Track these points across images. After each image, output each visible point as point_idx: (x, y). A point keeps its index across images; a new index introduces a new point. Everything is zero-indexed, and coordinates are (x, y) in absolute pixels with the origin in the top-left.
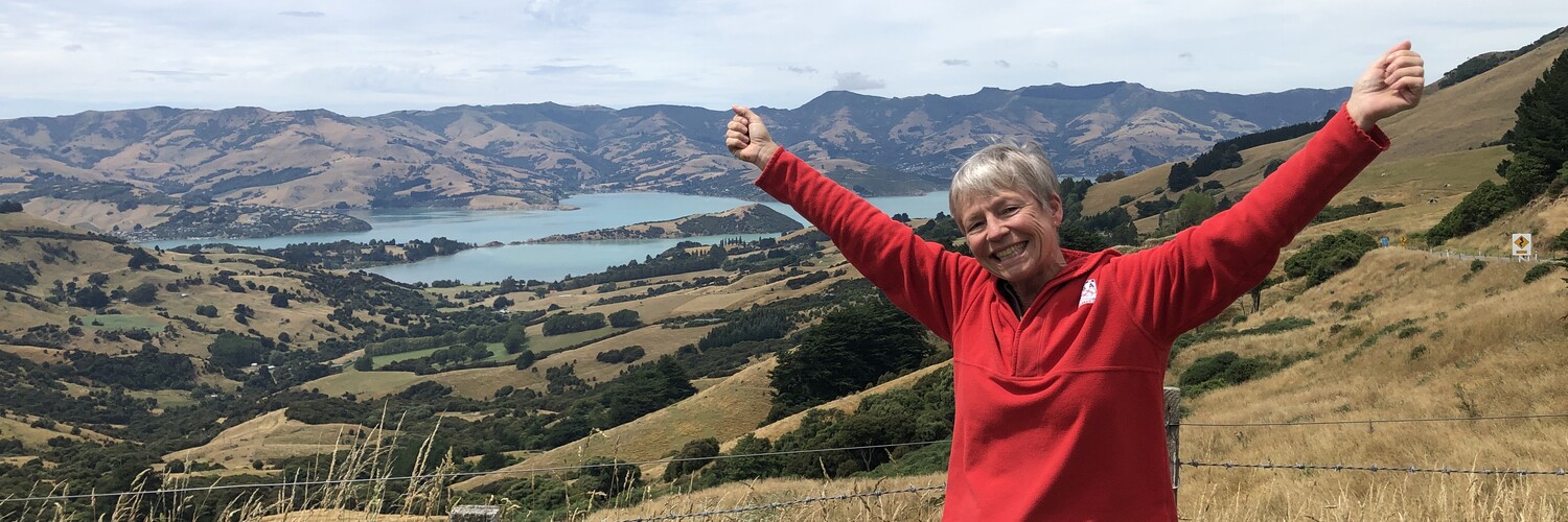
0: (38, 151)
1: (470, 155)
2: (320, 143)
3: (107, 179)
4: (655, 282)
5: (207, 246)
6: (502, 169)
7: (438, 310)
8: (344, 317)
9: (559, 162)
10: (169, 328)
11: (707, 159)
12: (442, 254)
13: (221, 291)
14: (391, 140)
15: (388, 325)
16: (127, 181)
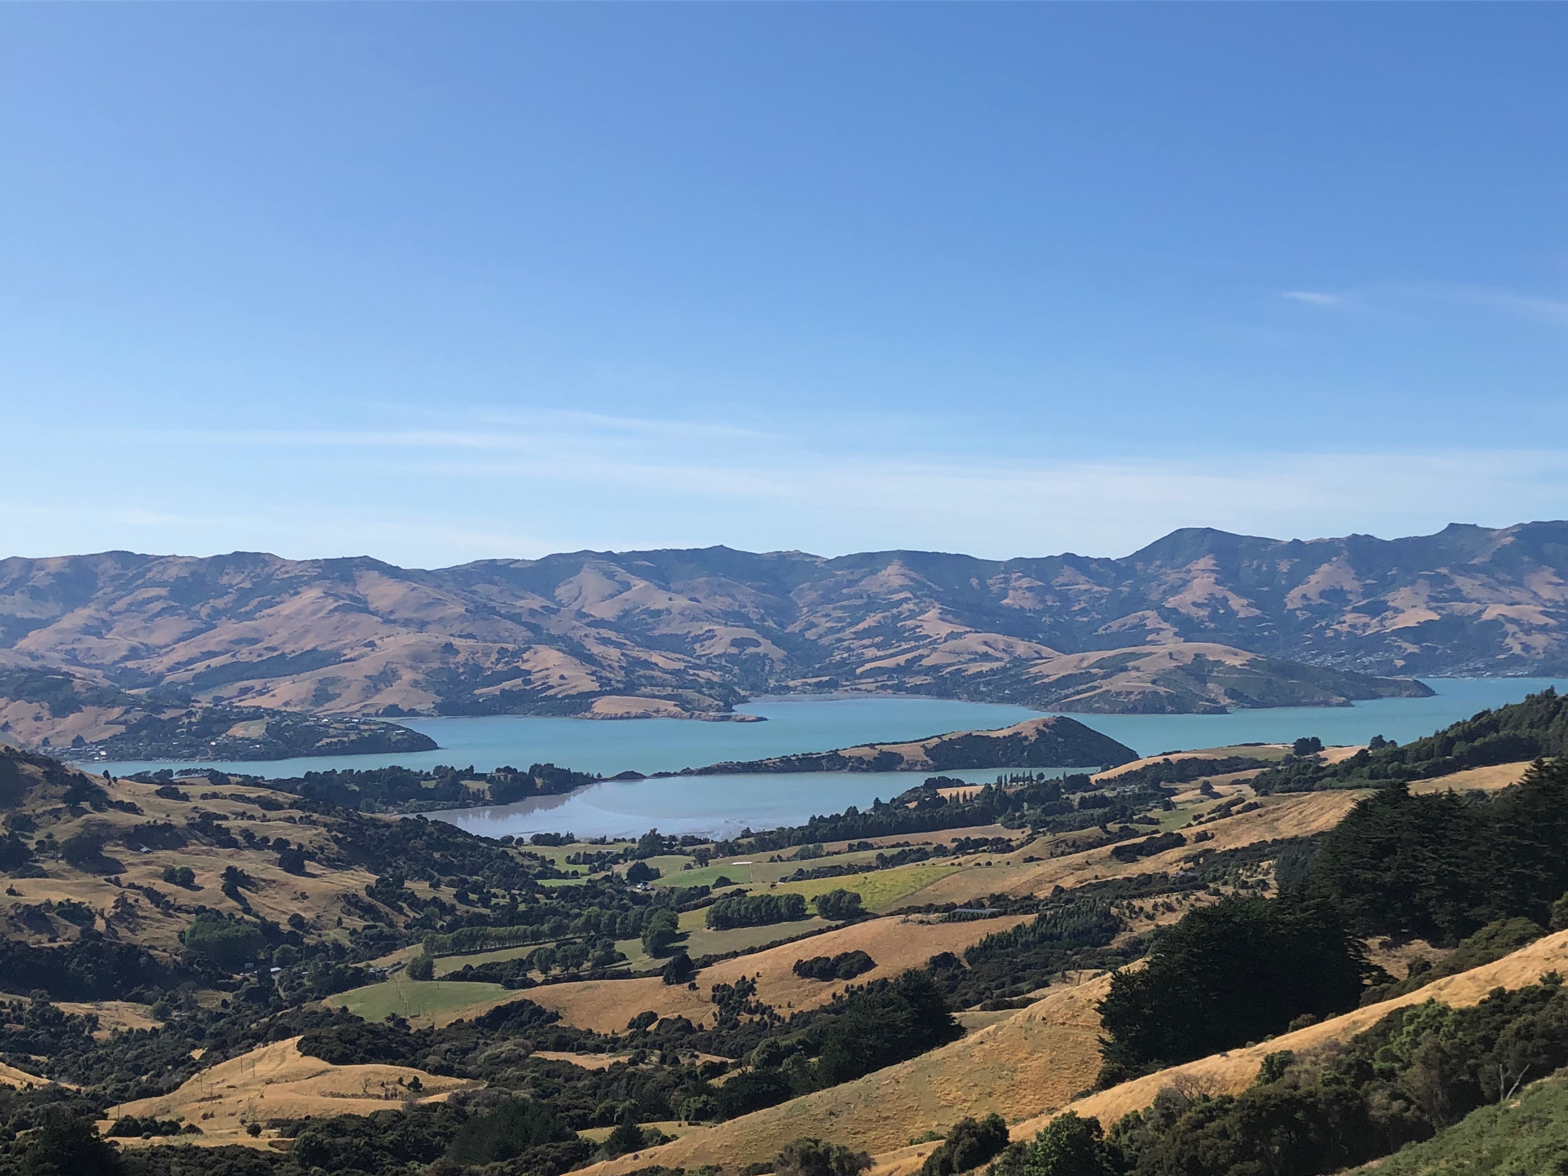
1: (594, 631)
2: (362, 611)
3: (35, 665)
4: (888, 845)
5: (182, 772)
6: (643, 655)
7: (539, 882)
8: (391, 892)
9: (735, 643)
10: (121, 903)
11: (974, 641)
12: (546, 791)
13: (202, 846)
14: (471, 606)
15: (459, 906)
16: (65, 668)
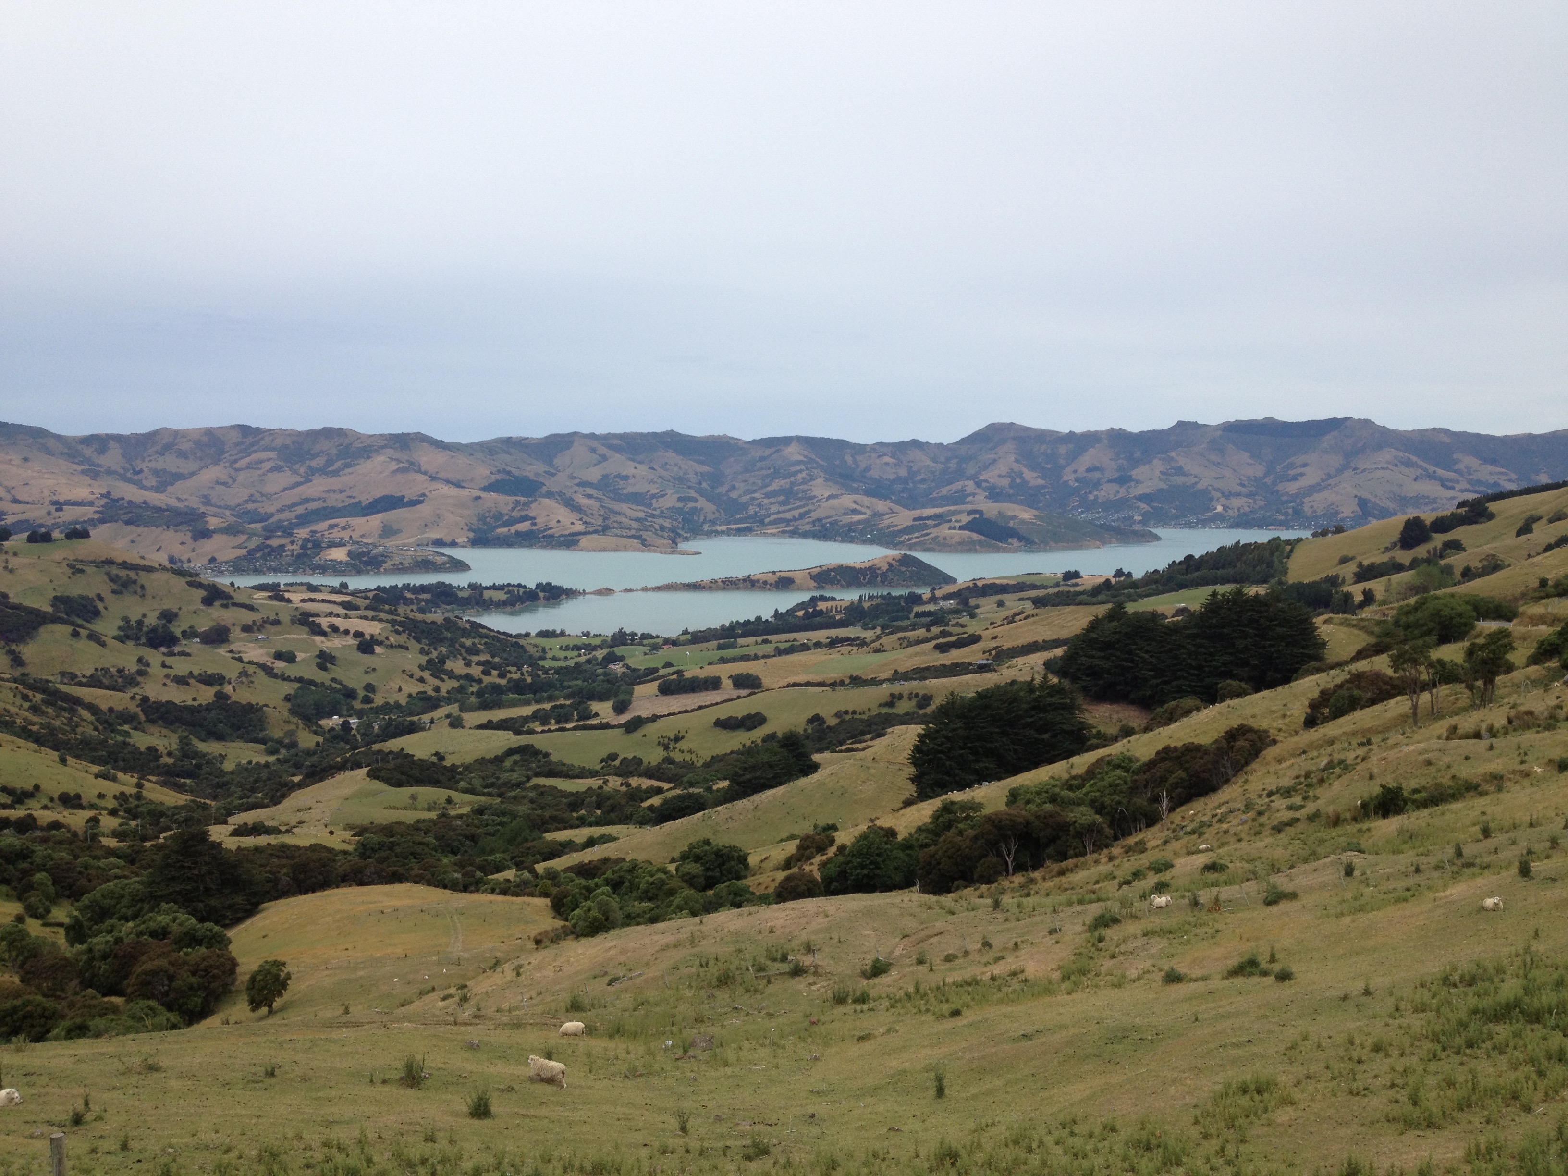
0: (109, 472)
1: (582, 489)
2: (416, 471)
3: (180, 505)
4: (780, 639)
5: (286, 585)
6: (617, 506)
7: (541, 663)
8: (436, 667)
9: (680, 499)
10: (244, 673)
11: (847, 501)
12: (547, 601)
13: (301, 635)
14: (494, 470)
15: (484, 678)
16: (200, 508)
